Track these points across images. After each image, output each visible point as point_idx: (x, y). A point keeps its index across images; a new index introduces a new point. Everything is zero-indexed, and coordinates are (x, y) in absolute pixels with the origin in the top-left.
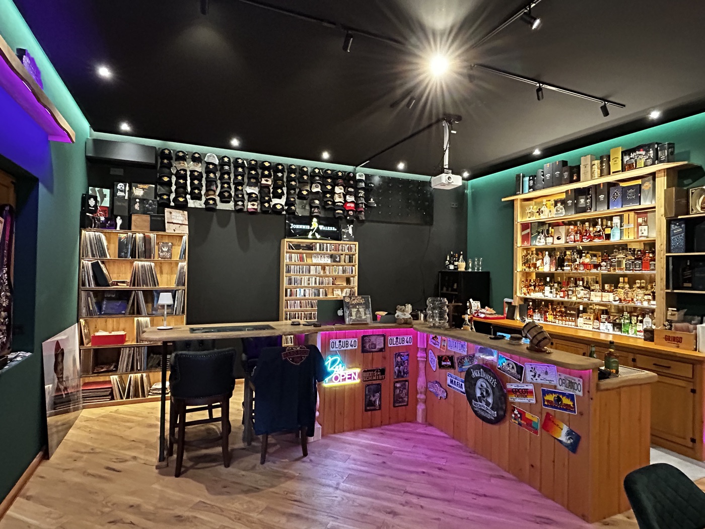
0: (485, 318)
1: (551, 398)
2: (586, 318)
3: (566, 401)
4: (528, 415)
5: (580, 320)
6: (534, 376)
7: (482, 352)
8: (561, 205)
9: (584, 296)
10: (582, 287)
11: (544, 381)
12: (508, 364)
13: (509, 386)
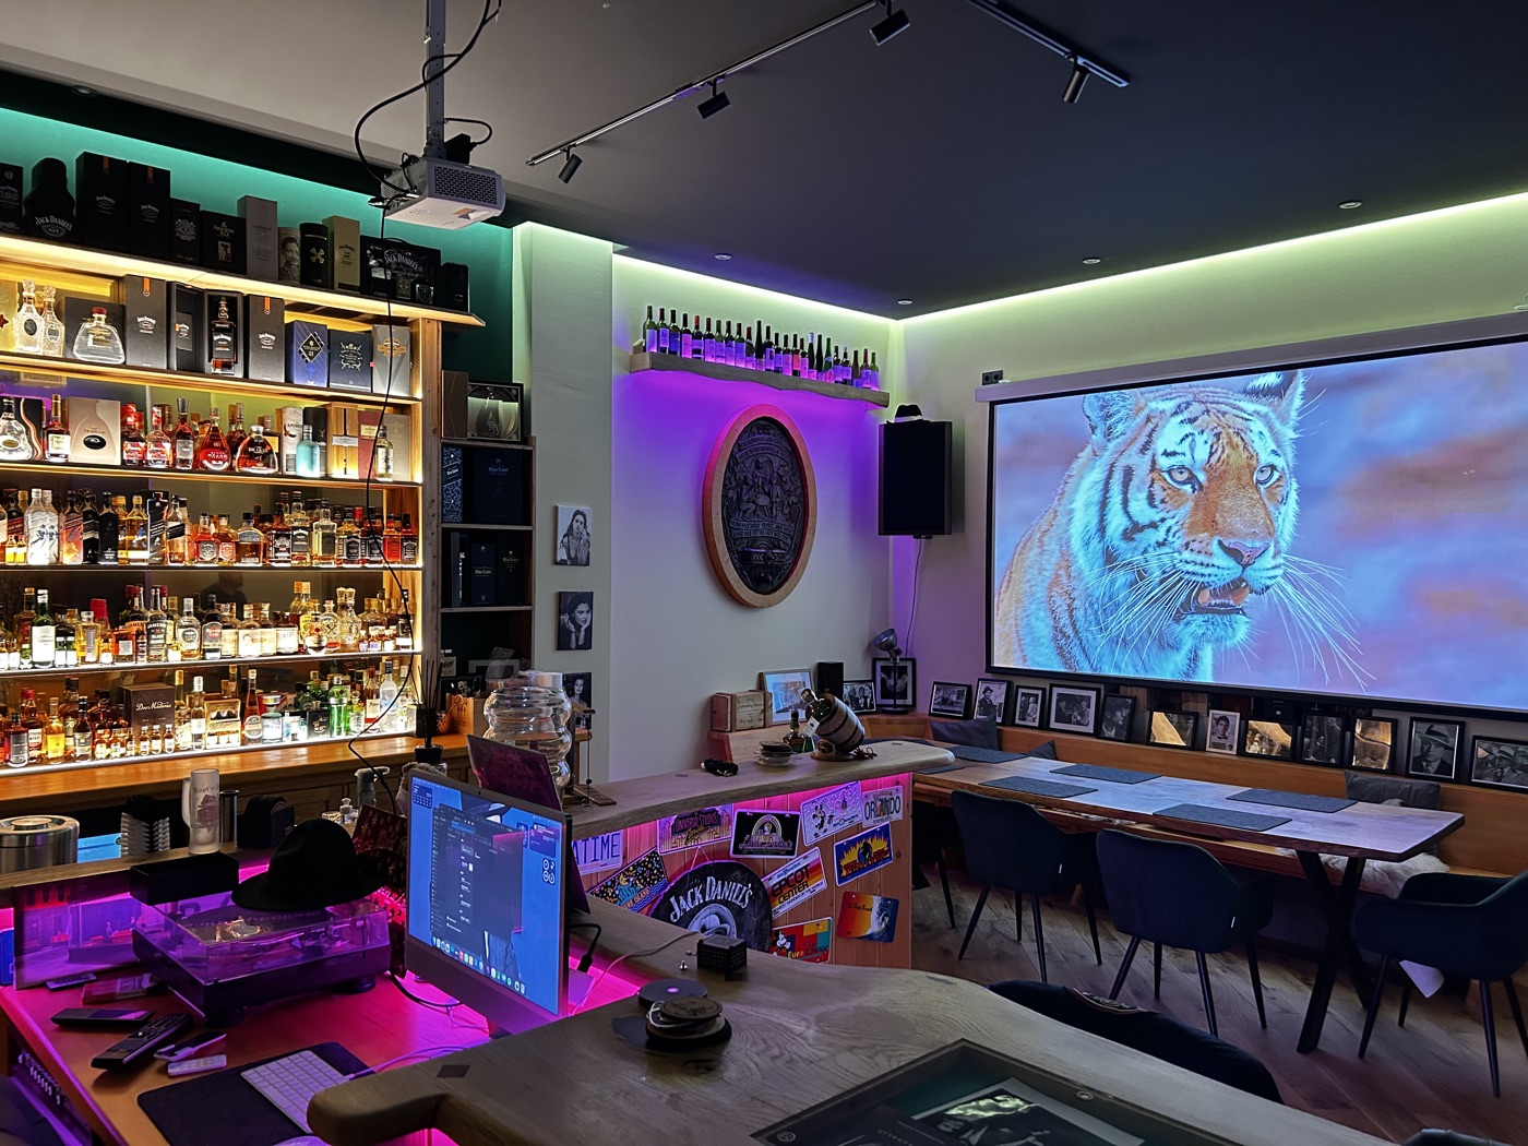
1: (852, 856)
2: (219, 717)
3: (878, 845)
4: (810, 928)
5: (197, 726)
6: (821, 825)
7: (684, 831)
8: (107, 322)
9: (208, 645)
10: (195, 621)
11: (838, 827)
12: (762, 827)
13: (768, 883)
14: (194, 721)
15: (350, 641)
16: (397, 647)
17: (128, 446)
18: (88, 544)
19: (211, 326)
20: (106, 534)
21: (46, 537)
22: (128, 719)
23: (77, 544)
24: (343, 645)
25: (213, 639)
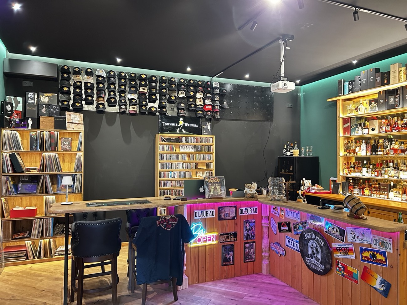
0: (315, 193)
1: (367, 254)
2: (396, 192)
3: (379, 257)
4: (350, 268)
8: (374, 103)
10: (392, 168)
11: (361, 241)
13: (334, 246)
21: (364, 150)
23: (369, 152)
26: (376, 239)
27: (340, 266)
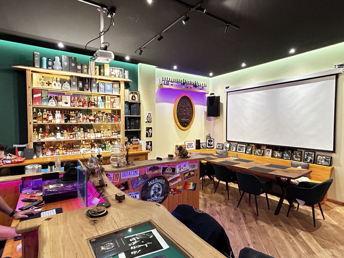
1: (187, 175)
2: (87, 148)
3: (192, 173)
4: (178, 188)
5: (84, 149)
6: (180, 170)
7: (152, 170)
8: (68, 83)
9: (85, 136)
10: (83, 132)
11: (184, 170)
12: (168, 170)
13: (169, 180)
14: (83, 148)
15: (110, 135)
16: (118, 137)
17: (71, 103)
18: (65, 120)
19: (85, 83)
20: (68, 118)
21: (59, 118)
22: (72, 148)
23: (63, 120)
24: (109, 136)
25: (86, 135)
26: (191, 165)
27: (172, 190)
